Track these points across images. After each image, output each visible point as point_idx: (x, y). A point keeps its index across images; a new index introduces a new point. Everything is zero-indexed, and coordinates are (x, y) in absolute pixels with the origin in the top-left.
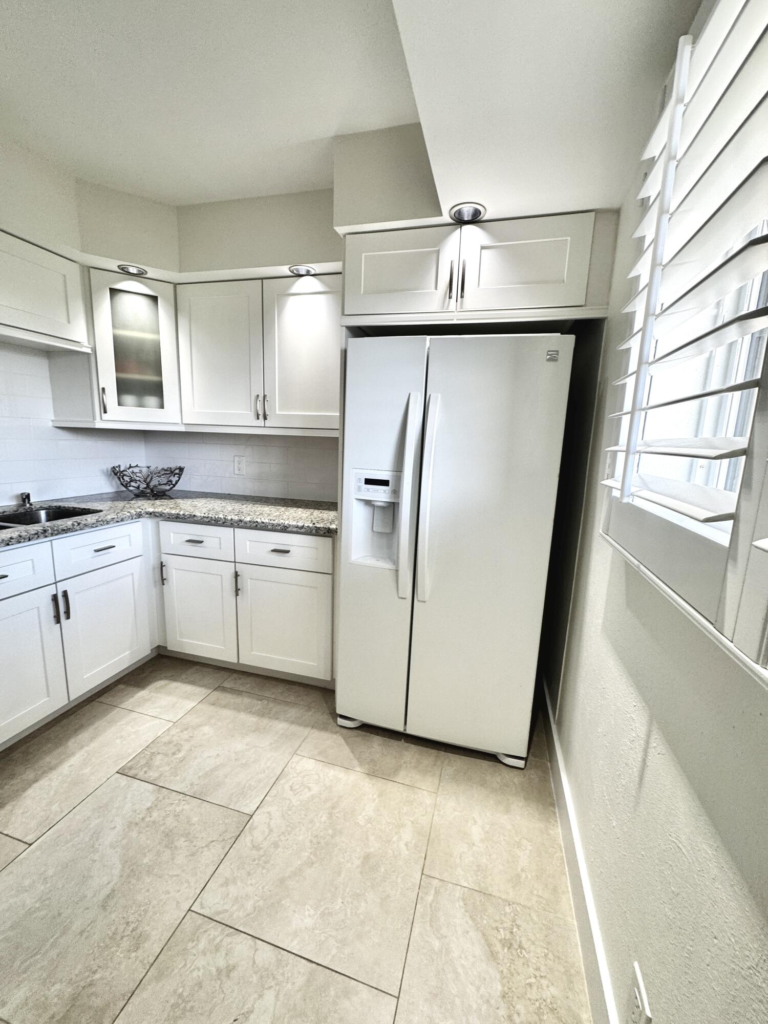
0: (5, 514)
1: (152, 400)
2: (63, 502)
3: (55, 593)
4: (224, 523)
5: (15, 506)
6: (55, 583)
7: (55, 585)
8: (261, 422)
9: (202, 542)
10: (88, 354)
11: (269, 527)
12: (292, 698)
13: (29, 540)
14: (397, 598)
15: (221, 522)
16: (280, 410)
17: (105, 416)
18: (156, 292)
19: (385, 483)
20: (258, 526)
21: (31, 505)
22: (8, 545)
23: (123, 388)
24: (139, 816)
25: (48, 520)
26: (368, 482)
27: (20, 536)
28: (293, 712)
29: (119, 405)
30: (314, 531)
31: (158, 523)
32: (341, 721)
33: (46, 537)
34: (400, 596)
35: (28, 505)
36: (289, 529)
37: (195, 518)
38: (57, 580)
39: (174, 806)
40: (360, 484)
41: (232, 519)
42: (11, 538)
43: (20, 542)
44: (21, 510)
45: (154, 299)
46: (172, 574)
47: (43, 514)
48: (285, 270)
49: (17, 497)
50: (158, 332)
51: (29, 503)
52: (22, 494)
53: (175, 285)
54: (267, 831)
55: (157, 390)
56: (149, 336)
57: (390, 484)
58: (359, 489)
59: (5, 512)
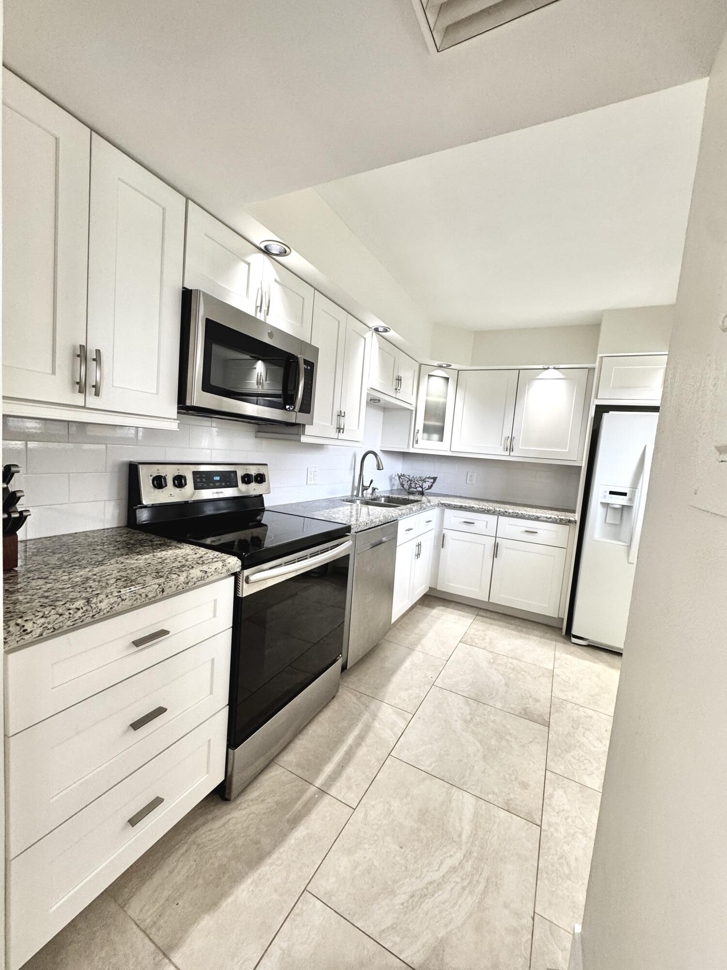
1: (435, 437)
4: (493, 512)
6: (418, 537)
8: (507, 453)
9: (473, 523)
10: (412, 411)
11: (526, 517)
14: (627, 563)
17: (415, 445)
18: (448, 375)
19: (625, 494)
20: (518, 516)
23: (427, 429)
26: (611, 493)
29: (423, 439)
30: (558, 521)
31: (444, 510)
32: (574, 640)
34: (629, 561)
36: (541, 519)
37: (473, 508)
38: (418, 535)
40: (605, 494)
41: (500, 511)
45: (447, 379)
46: (448, 542)
50: (446, 398)
51: (374, 492)
53: (459, 371)
55: (440, 431)
56: (442, 400)
57: (628, 494)
58: (605, 497)
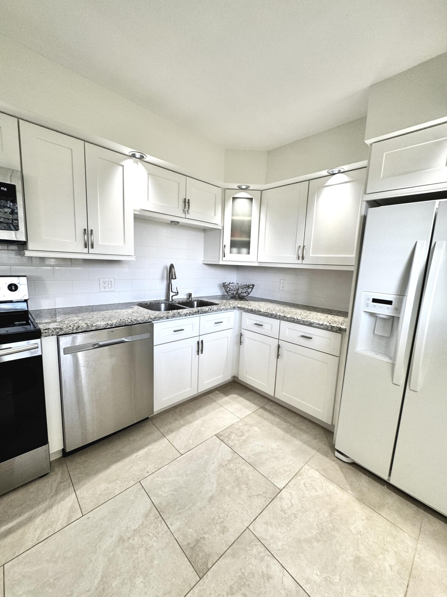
0: (183, 302)
1: (244, 250)
2: (202, 298)
3: (198, 341)
4: (275, 317)
5: (186, 298)
6: (199, 336)
7: (199, 337)
8: (300, 261)
9: (262, 325)
10: (221, 229)
11: (301, 322)
12: (304, 427)
13: (193, 315)
14: (392, 384)
15: (274, 316)
16: (312, 253)
17: (224, 259)
18: (252, 196)
19: (389, 303)
20: (295, 321)
21: (192, 298)
22: (186, 316)
23: (233, 244)
24: (224, 462)
25: (197, 307)
26: (375, 301)
27: (190, 313)
28: (305, 436)
29: (230, 253)
30: (330, 328)
31: (242, 312)
32: (337, 454)
33: (198, 314)
34: (394, 382)
35: (191, 299)
36: (313, 325)
37: (260, 312)
38: (200, 335)
39: (240, 465)
40: (368, 302)
41: (280, 315)
42: (187, 313)
43: (190, 315)
44: (188, 301)
45: (251, 199)
46: (245, 340)
47: (196, 303)
48: (325, 173)
49: (187, 294)
50: (251, 215)
51: (191, 297)
52: (189, 293)
53: (262, 191)
54: (290, 505)
55: (247, 245)
56: (246, 219)
57: (393, 303)
58: (367, 305)
59: (183, 301)
